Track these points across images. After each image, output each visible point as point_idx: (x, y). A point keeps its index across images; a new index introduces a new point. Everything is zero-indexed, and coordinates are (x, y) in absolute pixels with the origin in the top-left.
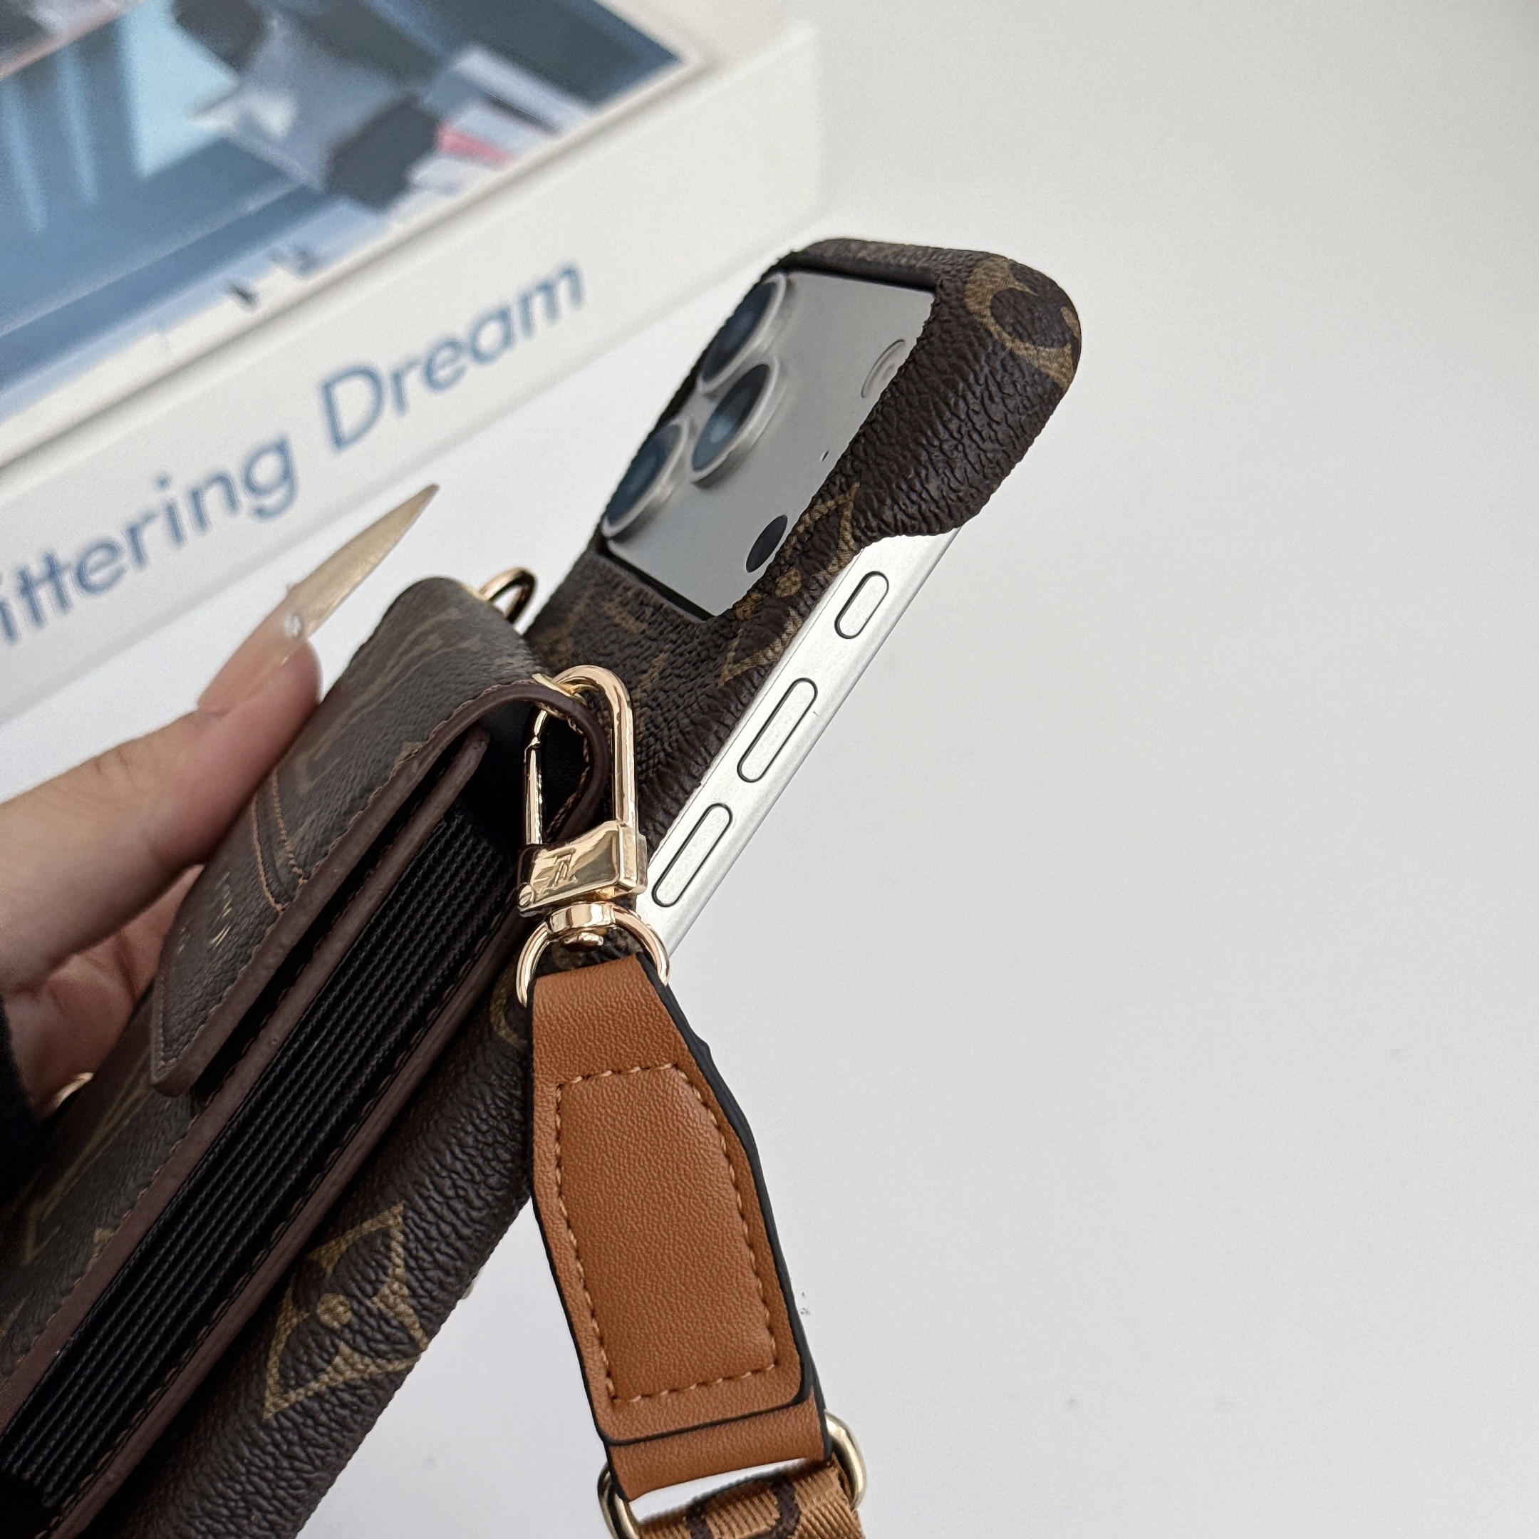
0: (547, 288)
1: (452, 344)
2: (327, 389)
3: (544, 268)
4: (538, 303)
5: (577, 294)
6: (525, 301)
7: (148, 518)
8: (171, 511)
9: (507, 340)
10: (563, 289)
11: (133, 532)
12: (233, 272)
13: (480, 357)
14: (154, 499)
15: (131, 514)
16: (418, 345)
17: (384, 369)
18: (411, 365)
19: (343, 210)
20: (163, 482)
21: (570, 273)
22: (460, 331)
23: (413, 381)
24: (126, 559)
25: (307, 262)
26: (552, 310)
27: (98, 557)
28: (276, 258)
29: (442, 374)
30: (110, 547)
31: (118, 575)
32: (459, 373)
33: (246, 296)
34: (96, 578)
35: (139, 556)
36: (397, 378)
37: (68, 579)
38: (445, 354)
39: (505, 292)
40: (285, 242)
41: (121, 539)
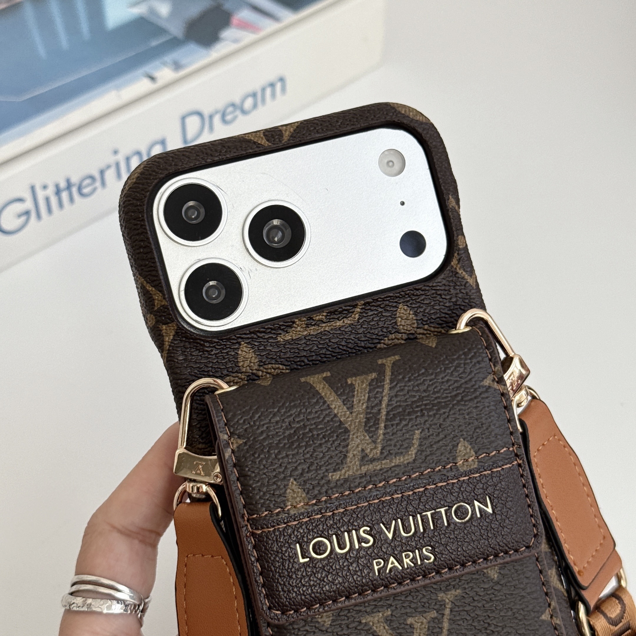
0: (272, 85)
1: (233, 105)
2: (183, 119)
3: (272, 77)
4: (268, 91)
5: (284, 89)
6: (263, 90)
7: (109, 167)
8: (117, 165)
9: (255, 106)
10: (279, 86)
11: (102, 173)
12: (148, 68)
13: (244, 112)
14: (112, 159)
15: (102, 165)
16: (220, 105)
17: (206, 113)
18: (217, 112)
19: (192, 47)
20: (116, 152)
21: (282, 80)
22: (237, 100)
23: (217, 119)
24: (98, 184)
25: (177, 66)
26: (273, 95)
27: (88, 181)
28: (165, 64)
29: (229, 118)
30: (92, 178)
31: (95, 190)
32: (235, 118)
33: (152, 79)
34: (86, 191)
35: (103, 183)
36: (211, 117)
37: (74, 190)
38: (230, 109)
39: (256, 85)
40: (169, 58)
41: (97, 176)
